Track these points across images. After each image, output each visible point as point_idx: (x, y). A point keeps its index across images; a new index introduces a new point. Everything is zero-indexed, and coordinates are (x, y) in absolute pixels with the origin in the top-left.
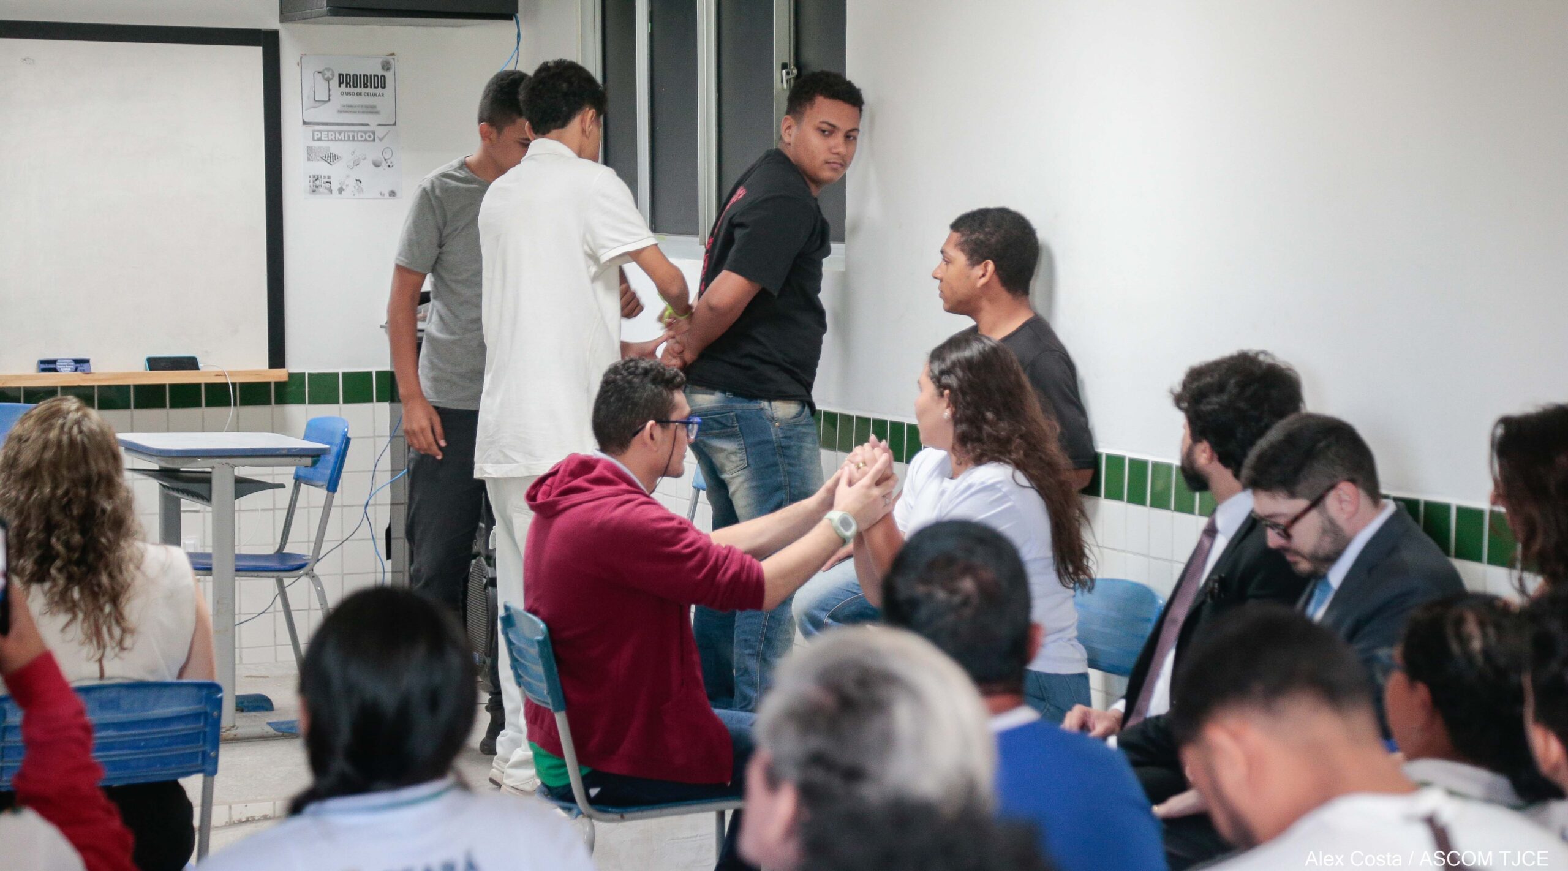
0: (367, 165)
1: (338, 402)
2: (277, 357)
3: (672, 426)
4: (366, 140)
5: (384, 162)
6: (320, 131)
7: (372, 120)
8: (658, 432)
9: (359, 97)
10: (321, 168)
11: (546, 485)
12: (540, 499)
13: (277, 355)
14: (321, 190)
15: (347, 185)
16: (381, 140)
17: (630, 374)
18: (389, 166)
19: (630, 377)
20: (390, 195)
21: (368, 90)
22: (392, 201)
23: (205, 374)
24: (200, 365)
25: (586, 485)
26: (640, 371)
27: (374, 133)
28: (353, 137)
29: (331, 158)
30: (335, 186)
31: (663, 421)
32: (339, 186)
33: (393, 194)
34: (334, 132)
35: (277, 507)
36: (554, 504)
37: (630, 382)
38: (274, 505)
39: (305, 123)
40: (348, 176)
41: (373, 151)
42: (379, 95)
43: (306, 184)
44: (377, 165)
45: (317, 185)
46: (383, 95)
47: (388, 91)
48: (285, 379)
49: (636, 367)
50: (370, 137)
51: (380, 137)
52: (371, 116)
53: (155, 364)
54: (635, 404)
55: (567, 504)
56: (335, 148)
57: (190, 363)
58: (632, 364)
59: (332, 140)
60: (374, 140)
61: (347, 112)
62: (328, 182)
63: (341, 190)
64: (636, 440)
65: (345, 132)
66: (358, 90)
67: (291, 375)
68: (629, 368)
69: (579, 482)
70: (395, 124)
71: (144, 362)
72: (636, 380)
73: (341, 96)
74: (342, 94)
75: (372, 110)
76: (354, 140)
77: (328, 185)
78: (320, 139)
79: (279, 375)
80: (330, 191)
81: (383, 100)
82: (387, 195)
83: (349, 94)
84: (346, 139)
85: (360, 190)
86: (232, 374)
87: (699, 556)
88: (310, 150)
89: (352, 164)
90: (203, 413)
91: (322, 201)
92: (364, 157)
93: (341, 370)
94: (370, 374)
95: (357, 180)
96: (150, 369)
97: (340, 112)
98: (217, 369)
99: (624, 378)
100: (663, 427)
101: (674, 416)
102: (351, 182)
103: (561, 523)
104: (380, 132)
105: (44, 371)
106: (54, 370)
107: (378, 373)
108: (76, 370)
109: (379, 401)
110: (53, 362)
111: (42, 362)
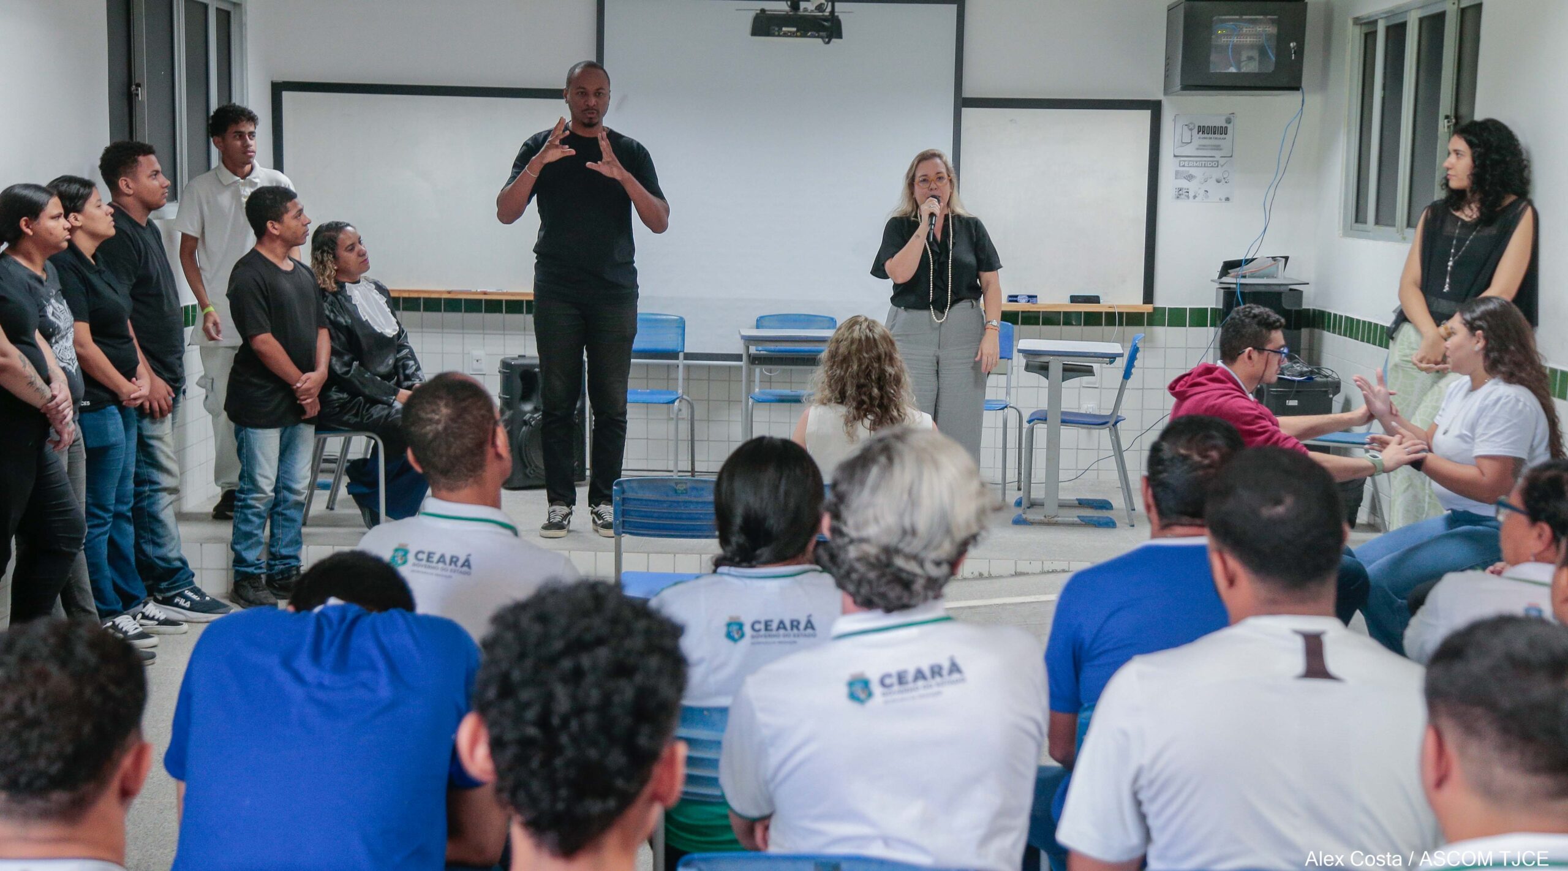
0: (1212, 182)
1: (1186, 326)
2: (1148, 297)
3: (1266, 353)
4: (1212, 167)
5: (1223, 180)
6: (1185, 161)
7: (1217, 154)
8: (1255, 355)
9: (1210, 140)
10: (1183, 183)
13: (1149, 295)
14: (1182, 197)
15: (1199, 194)
16: (1222, 166)
17: (1244, 316)
18: (1226, 182)
19: (1244, 318)
21: (1216, 136)
22: (1227, 204)
23: (1103, 306)
24: (1101, 301)
25: (1205, 382)
27: (1218, 162)
28: (1205, 164)
29: (1190, 177)
30: (1191, 194)
31: (1260, 349)
32: (1194, 194)
33: (1227, 199)
34: (1193, 161)
35: (1145, 387)
39: (1175, 156)
40: (1199, 188)
41: (1217, 173)
42: (1223, 139)
43: (1173, 193)
44: (1218, 181)
45: (1181, 193)
46: (1225, 139)
47: (1229, 136)
48: (1151, 311)
49: (1250, 312)
50: (1215, 164)
51: (1222, 164)
52: (1218, 151)
53: (1074, 299)
54: (1243, 336)
56: (1192, 171)
57: (1095, 300)
58: (1247, 310)
59: (1191, 166)
60: (1218, 166)
61: (1201, 149)
62: (1187, 192)
63: (1195, 197)
64: (1241, 357)
65: (1200, 161)
66: (1210, 136)
67: (1155, 309)
68: (1245, 311)
69: (1201, 380)
70: (1231, 156)
71: (1068, 299)
72: (1247, 320)
73: (1198, 139)
74: (1200, 138)
75: (1218, 148)
76: (1205, 166)
77: (1187, 194)
78: (1184, 166)
79: (1149, 308)
80: (1188, 197)
81: (1225, 142)
82: (1224, 200)
83: (1205, 138)
84: (1200, 165)
85: (1207, 197)
86: (1118, 307)
87: (1267, 435)
88: (1177, 173)
89: (1203, 180)
90: (1103, 330)
91: (1182, 204)
92: (1210, 177)
93: (1188, 306)
94: (1207, 309)
95: (1205, 191)
96: (1071, 302)
97: (1198, 149)
98: (1110, 304)
100: (1259, 353)
101: (1269, 347)
102: (1202, 192)
104: (1222, 161)
105: (1010, 301)
106: (1016, 301)
107: (1211, 309)
108: (1029, 301)
109: (1211, 326)
110: (1016, 296)
111: (1010, 296)
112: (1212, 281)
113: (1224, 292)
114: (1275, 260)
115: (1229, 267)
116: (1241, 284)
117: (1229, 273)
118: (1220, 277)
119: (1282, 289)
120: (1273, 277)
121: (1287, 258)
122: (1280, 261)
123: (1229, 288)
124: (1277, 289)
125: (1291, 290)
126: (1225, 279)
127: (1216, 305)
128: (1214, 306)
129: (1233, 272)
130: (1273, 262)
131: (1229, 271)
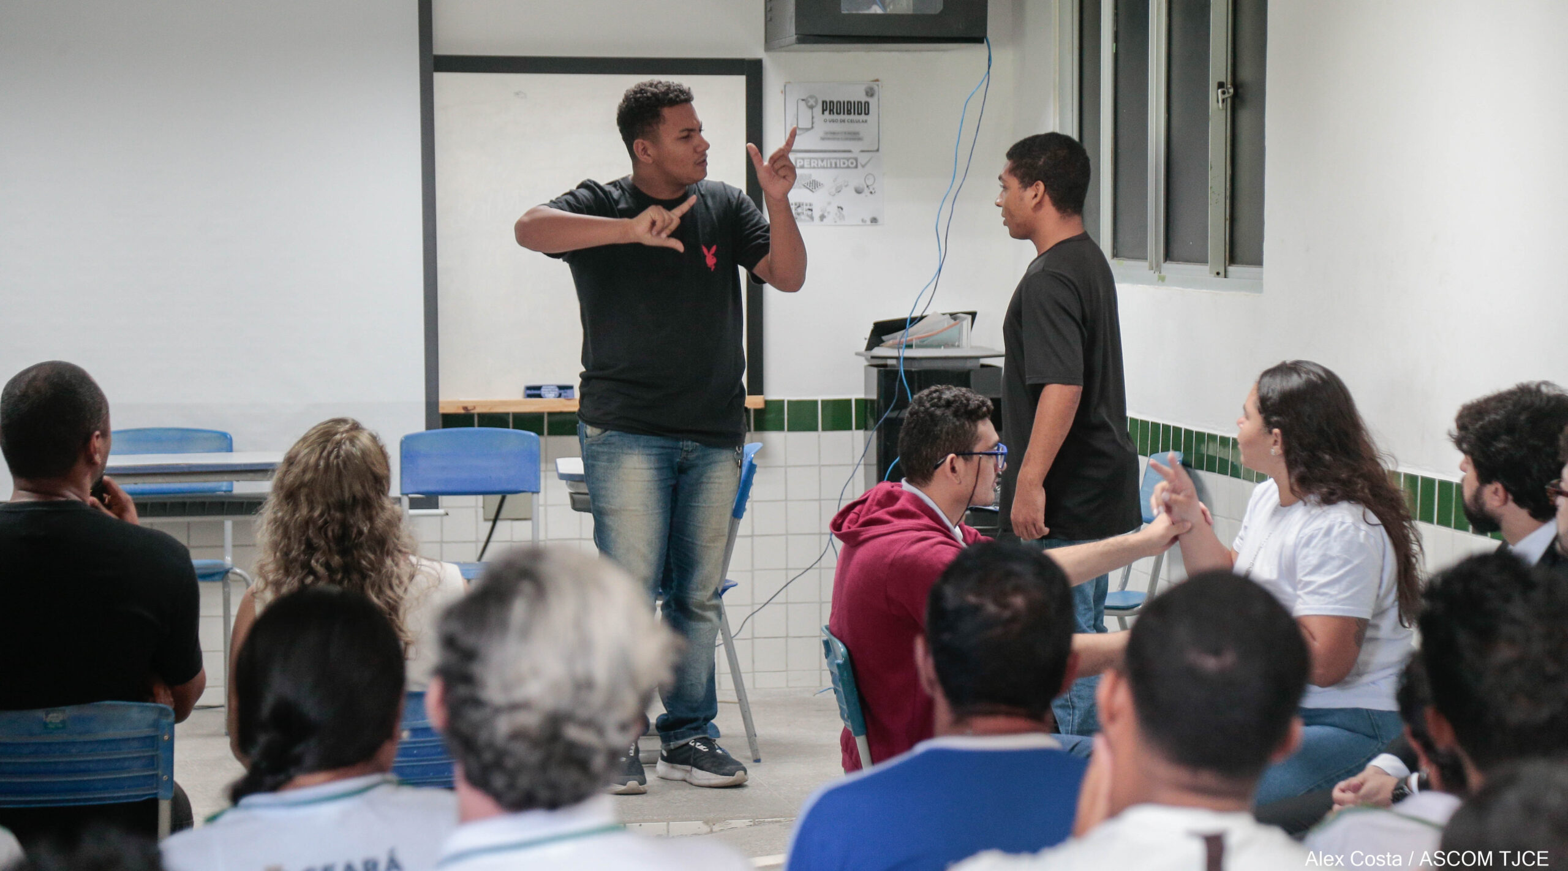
0: (850, 192)
1: (817, 430)
2: (755, 383)
3: (976, 458)
4: (848, 167)
5: (866, 189)
6: (803, 159)
7: (855, 146)
8: (960, 464)
9: (842, 124)
10: (803, 196)
11: (855, 513)
12: (844, 529)
14: (803, 217)
15: (829, 213)
16: (863, 166)
17: (932, 406)
18: (871, 193)
19: (933, 409)
20: (872, 222)
21: (852, 117)
22: (874, 228)
25: (888, 517)
26: (943, 402)
27: (856, 160)
28: (836, 164)
29: (813, 186)
30: (817, 214)
31: (966, 453)
32: (821, 213)
33: (874, 220)
34: (817, 159)
35: (756, 533)
36: (856, 534)
37: (932, 415)
38: (753, 531)
40: (829, 203)
41: (855, 178)
42: (863, 121)
44: (858, 191)
46: (866, 121)
47: (872, 118)
48: (761, 406)
49: (940, 398)
50: (852, 163)
51: (863, 163)
52: (852, 143)
54: (935, 438)
55: (867, 536)
56: (816, 175)
59: (814, 168)
60: (856, 167)
61: (829, 139)
62: (809, 210)
63: (822, 217)
64: (939, 471)
65: (827, 159)
66: (842, 117)
67: (767, 402)
68: (933, 399)
69: (881, 514)
70: (878, 150)
72: (938, 412)
73: (823, 123)
74: (825, 121)
75: (855, 136)
76: (836, 167)
77: (810, 213)
79: (757, 402)
80: (812, 218)
81: (866, 126)
82: (869, 222)
83: (833, 121)
84: (829, 166)
85: (842, 217)
89: (833, 190)
92: (846, 184)
93: (820, 398)
94: (849, 401)
95: (838, 207)
97: (823, 139)
99: (927, 410)
100: (966, 460)
101: (978, 448)
102: (833, 209)
103: (863, 553)
104: (863, 158)
105: (529, 396)
106: (540, 396)
107: (857, 400)
108: (560, 396)
109: (858, 428)
110: (539, 388)
111: (529, 388)
112: (858, 354)
113: (879, 372)
114: (955, 319)
115: (882, 331)
116: (906, 359)
117: (883, 341)
118: (870, 347)
119: (969, 364)
120: (953, 346)
121: (973, 315)
122: (964, 319)
123: (885, 366)
124: (959, 365)
125: (983, 366)
126: (878, 351)
127: (866, 393)
128: (862, 396)
129: (888, 338)
130: (952, 322)
131: (884, 338)
